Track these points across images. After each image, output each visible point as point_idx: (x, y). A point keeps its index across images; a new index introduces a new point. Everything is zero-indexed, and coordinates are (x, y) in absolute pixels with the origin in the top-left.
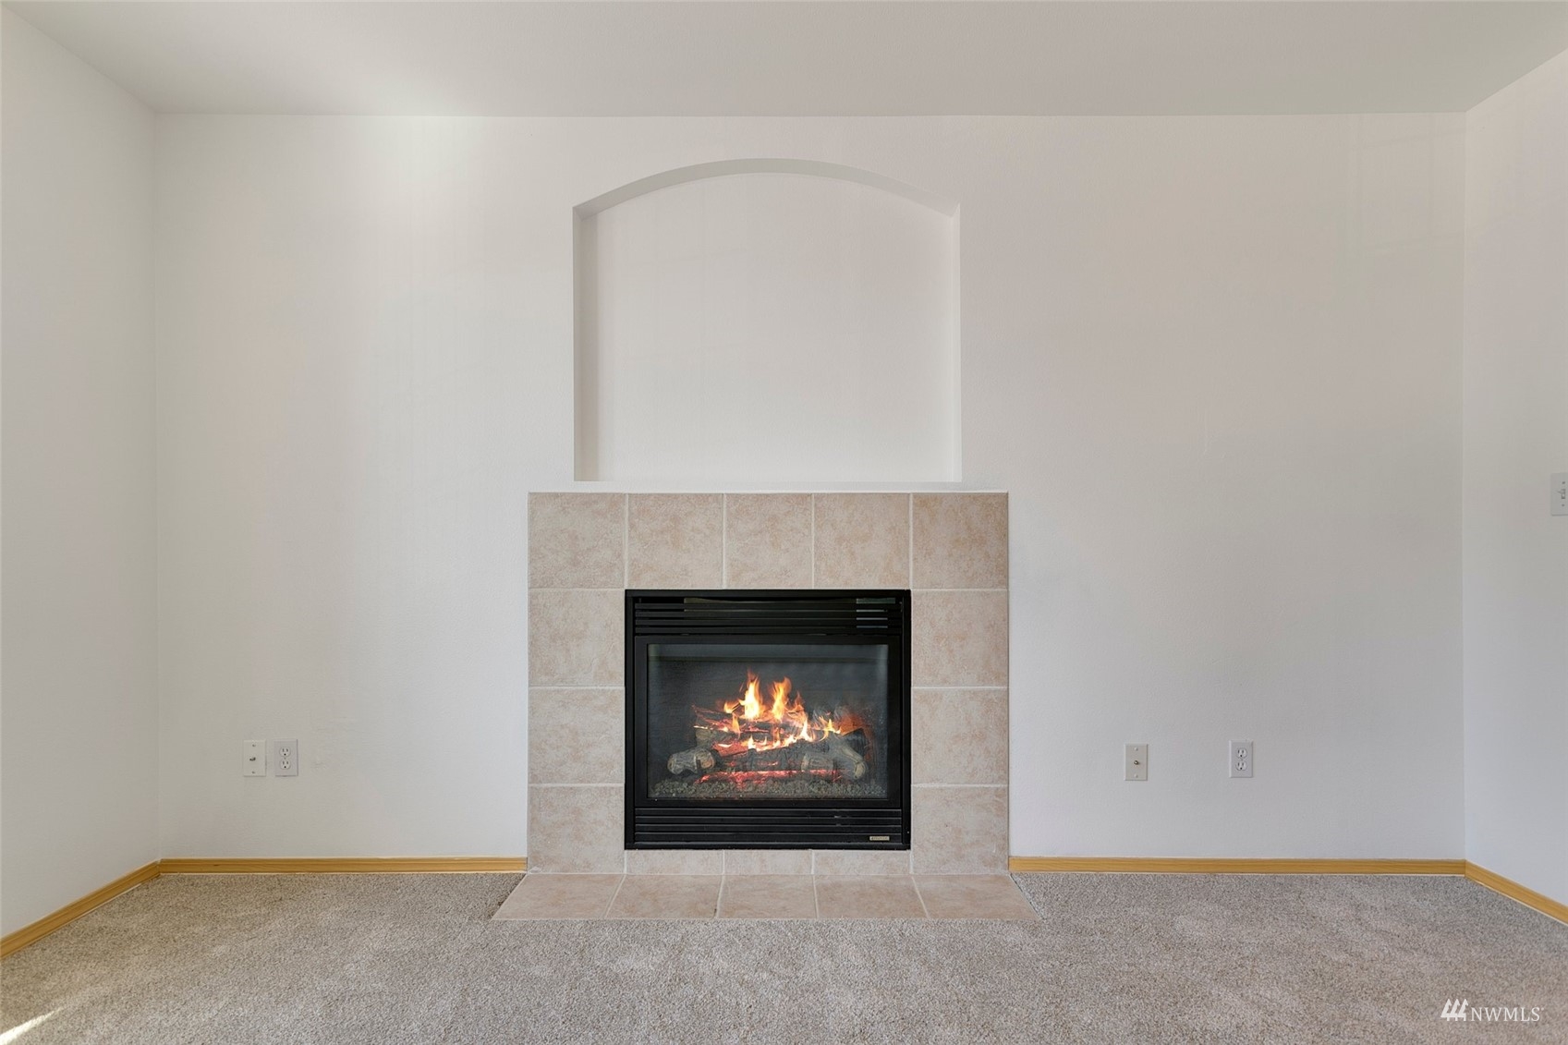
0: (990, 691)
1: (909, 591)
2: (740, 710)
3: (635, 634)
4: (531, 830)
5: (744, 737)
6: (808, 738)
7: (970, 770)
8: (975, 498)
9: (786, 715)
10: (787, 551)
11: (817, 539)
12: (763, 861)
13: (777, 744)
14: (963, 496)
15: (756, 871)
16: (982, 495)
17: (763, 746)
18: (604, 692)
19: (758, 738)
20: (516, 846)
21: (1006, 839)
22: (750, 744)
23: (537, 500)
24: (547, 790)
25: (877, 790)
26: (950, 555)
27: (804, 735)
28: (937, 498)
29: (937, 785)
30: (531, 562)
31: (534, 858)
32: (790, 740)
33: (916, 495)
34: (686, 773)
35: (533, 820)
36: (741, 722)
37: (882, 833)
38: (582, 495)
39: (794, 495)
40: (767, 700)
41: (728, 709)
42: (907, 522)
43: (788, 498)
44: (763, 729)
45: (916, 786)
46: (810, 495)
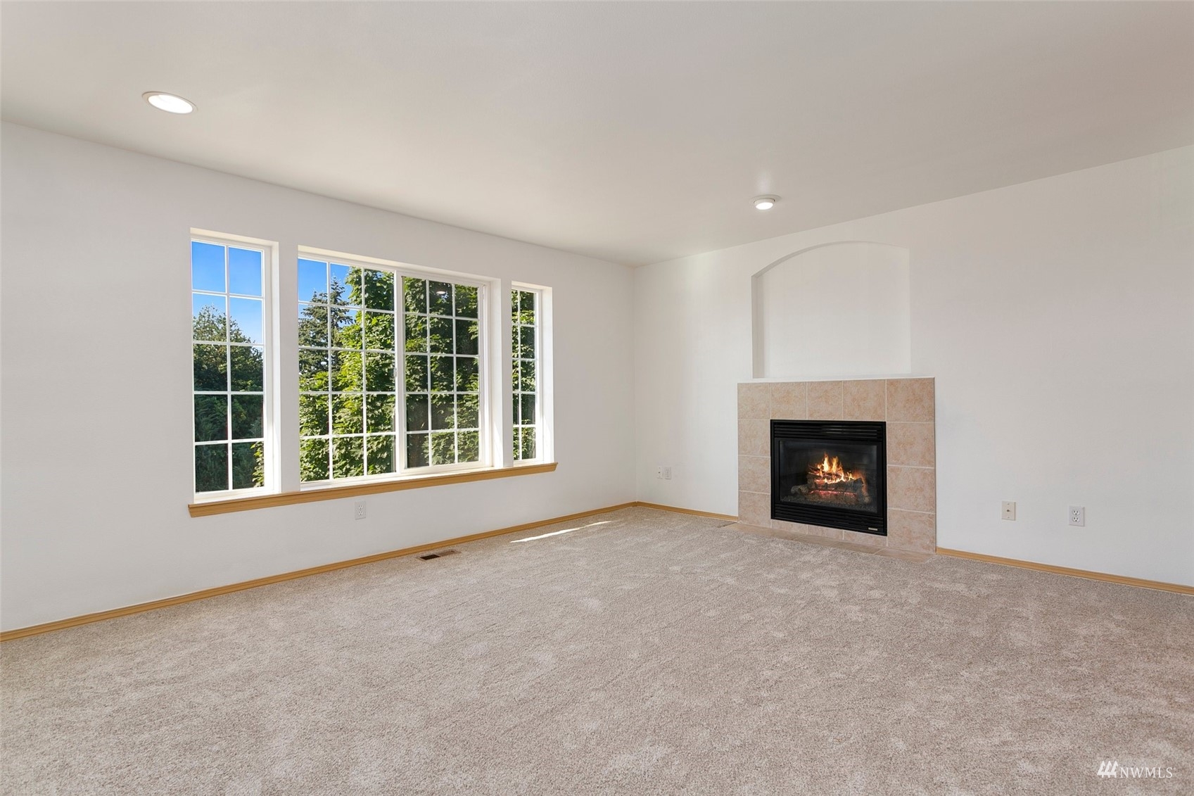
0: (925, 469)
1: (885, 422)
2: (822, 468)
3: (774, 437)
4: (739, 507)
5: (824, 478)
6: (844, 481)
7: (915, 504)
8: (917, 380)
9: (837, 471)
10: (831, 404)
11: (844, 399)
12: (823, 531)
13: (834, 482)
14: (911, 380)
15: (820, 535)
16: (920, 379)
17: (829, 482)
18: (763, 458)
19: (828, 479)
20: (735, 512)
21: (935, 538)
22: (826, 481)
23: (740, 386)
24: (745, 493)
25: (873, 509)
26: (905, 406)
27: (842, 479)
28: (898, 381)
29: (900, 509)
30: (738, 409)
31: (740, 517)
32: (838, 480)
33: (888, 380)
34: (795, 494)
35: (740, 503)
36: (823, 472)
37: (876, 528)
38: (755, 384)
39: (834, 382)
40: (831, 464)
41: (819, 467)
42: (884, 392)
43: (832, 383)
44: (829, 475)
45: (889, 509)
46: (841, 381)
